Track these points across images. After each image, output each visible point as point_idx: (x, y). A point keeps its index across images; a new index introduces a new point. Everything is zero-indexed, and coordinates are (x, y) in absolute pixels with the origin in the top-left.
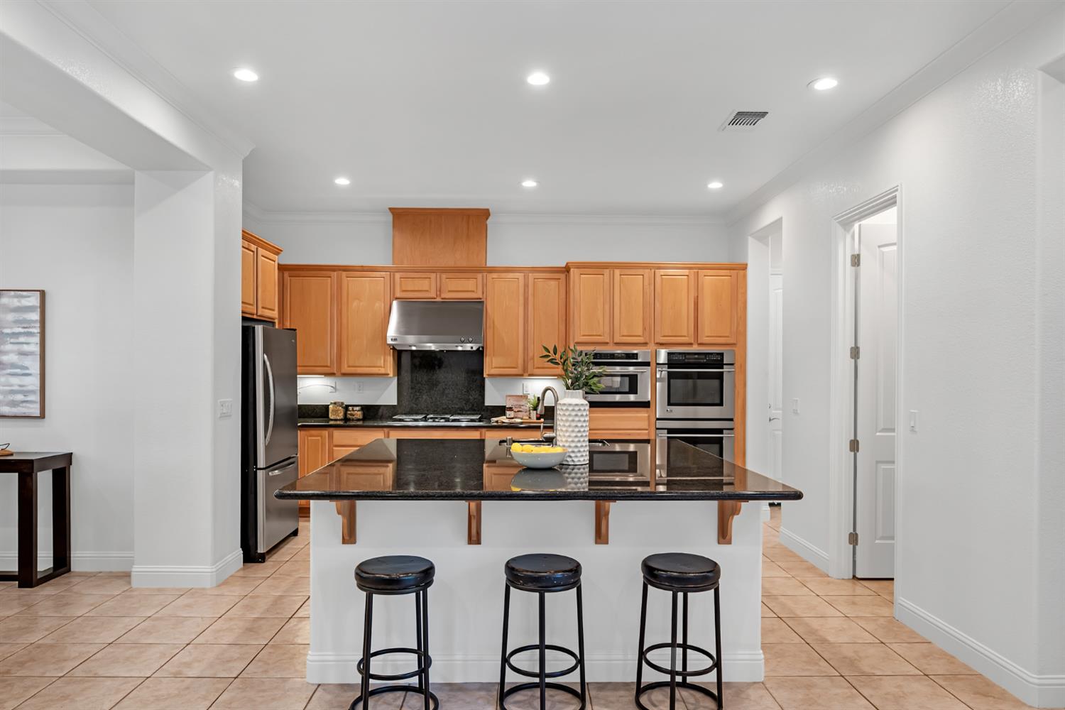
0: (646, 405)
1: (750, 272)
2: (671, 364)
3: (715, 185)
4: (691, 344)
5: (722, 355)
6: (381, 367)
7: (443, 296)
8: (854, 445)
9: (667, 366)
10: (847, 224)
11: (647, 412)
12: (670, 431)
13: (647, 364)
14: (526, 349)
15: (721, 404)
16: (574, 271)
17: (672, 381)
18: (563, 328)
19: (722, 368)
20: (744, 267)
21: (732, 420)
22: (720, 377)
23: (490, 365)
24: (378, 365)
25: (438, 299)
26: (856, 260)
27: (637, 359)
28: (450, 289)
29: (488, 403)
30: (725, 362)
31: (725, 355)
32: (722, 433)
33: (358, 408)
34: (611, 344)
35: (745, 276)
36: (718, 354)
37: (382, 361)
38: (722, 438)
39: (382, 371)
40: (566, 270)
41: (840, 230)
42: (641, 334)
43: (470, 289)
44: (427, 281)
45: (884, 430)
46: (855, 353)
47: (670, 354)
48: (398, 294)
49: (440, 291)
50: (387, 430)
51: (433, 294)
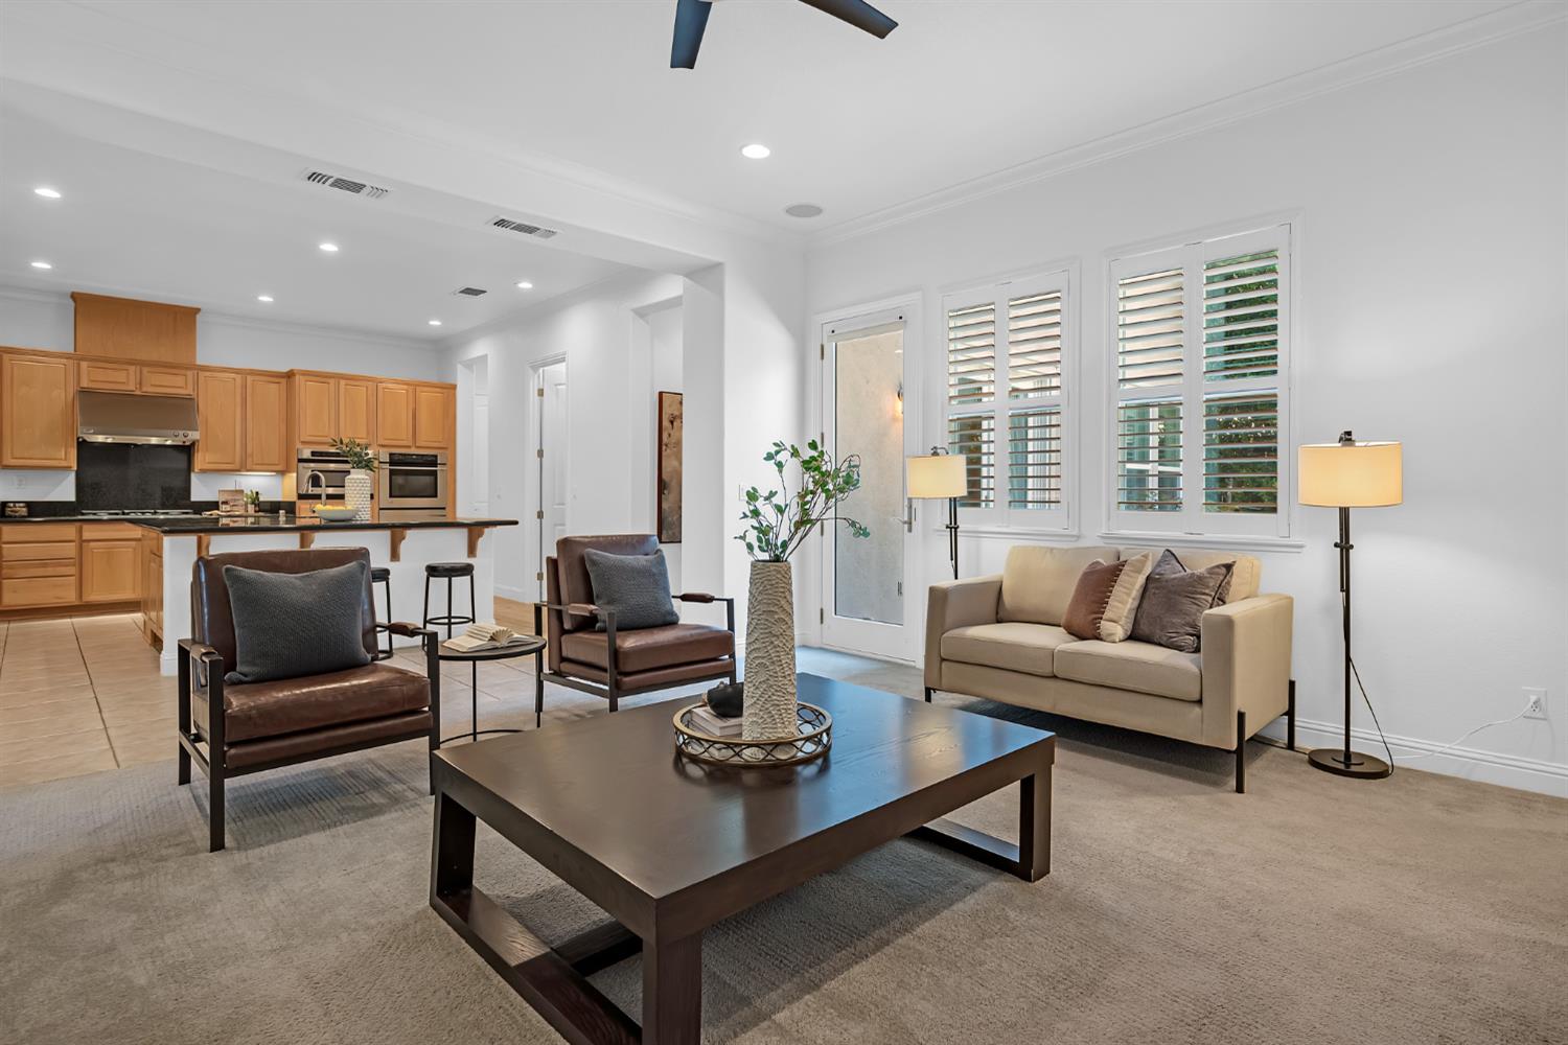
1: (459, 390)
2: (391, 463)
3: (435, 323)
4: (409, 447)
5: (436, 456)
6: (62, 459)
7: (144, 389)
8: (540, 515)
9: (388, 464)
10: (535, 368)
14: (244, 446)
15: (436, 496)
16: (298, 377)
17: (393, 477)
18: (283, 428)
19: (436, 467)
20: (454, 387)
21: (444, 508)
22: (434, 474)
23: (200, 460)
24: (59, 457)
25: (138, 393)
26: (541, 393)
28: (153, 383)
29: (194, 498)
30: (438, 463)
31: (438, 456)
33: (22, 505)
35: (454, 395)
36: (432, 456)
37: (63, 453)
39: (64, 464)
40: (290, 375)
41: (531, 371)
42: (364, 436)
43: (178, 386)
44: (124, 373)
45: (559, 504)
46: (540, 453)
47: (391, 454)
48: (85, 384)
49: (140, 384)
50: (78, 524)
51: (131, 387)
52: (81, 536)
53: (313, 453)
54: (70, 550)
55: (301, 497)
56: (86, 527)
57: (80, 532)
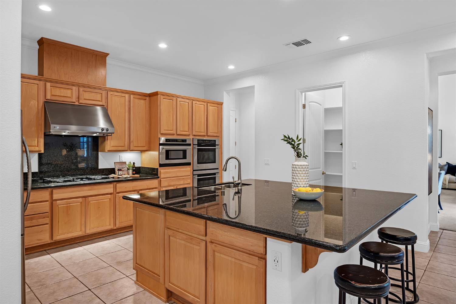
0: (189, 164)
1: (225, 106)
2: (199, 145)
5: (215, 141)
6: (35, 146)
7: (81, 101)
9: (197, 146)
11: (190, 167)
12: (199, 175)
13: (190, 145)
14: (130, 136)
15: (215, 162)
16: (160, 97)
17: (199, 153)
19: (215, 147)
20: (221, 104)
21: (218, 169)
22: (214, 150)
23: (110, 145)
24: (33, 145)
25: (77, 103)
26: (304, 106)
27: (186, 142)
28: (85, 98)
29: (101, 167)
30: (216, 144)
31: (216, 141)
32: (215, 175)
34: (175, 135)
35: (222, 108)
36: (213, 140)
38: (215, 177)
39: (37, 149)
40: (150, 95)
42: (187, 130)
43: (98, 100)
44: (69, 91)
46: (304, 141)
47: (198, 140)
48: (49, 97)
49: (78, 98)
50: (50, 190)
51: (74, 100)
52: (52, 197)
53: (167, 140)
54: (46, 207)
55: (161, 165)
56: (55, 191)
57: (52, 194)
